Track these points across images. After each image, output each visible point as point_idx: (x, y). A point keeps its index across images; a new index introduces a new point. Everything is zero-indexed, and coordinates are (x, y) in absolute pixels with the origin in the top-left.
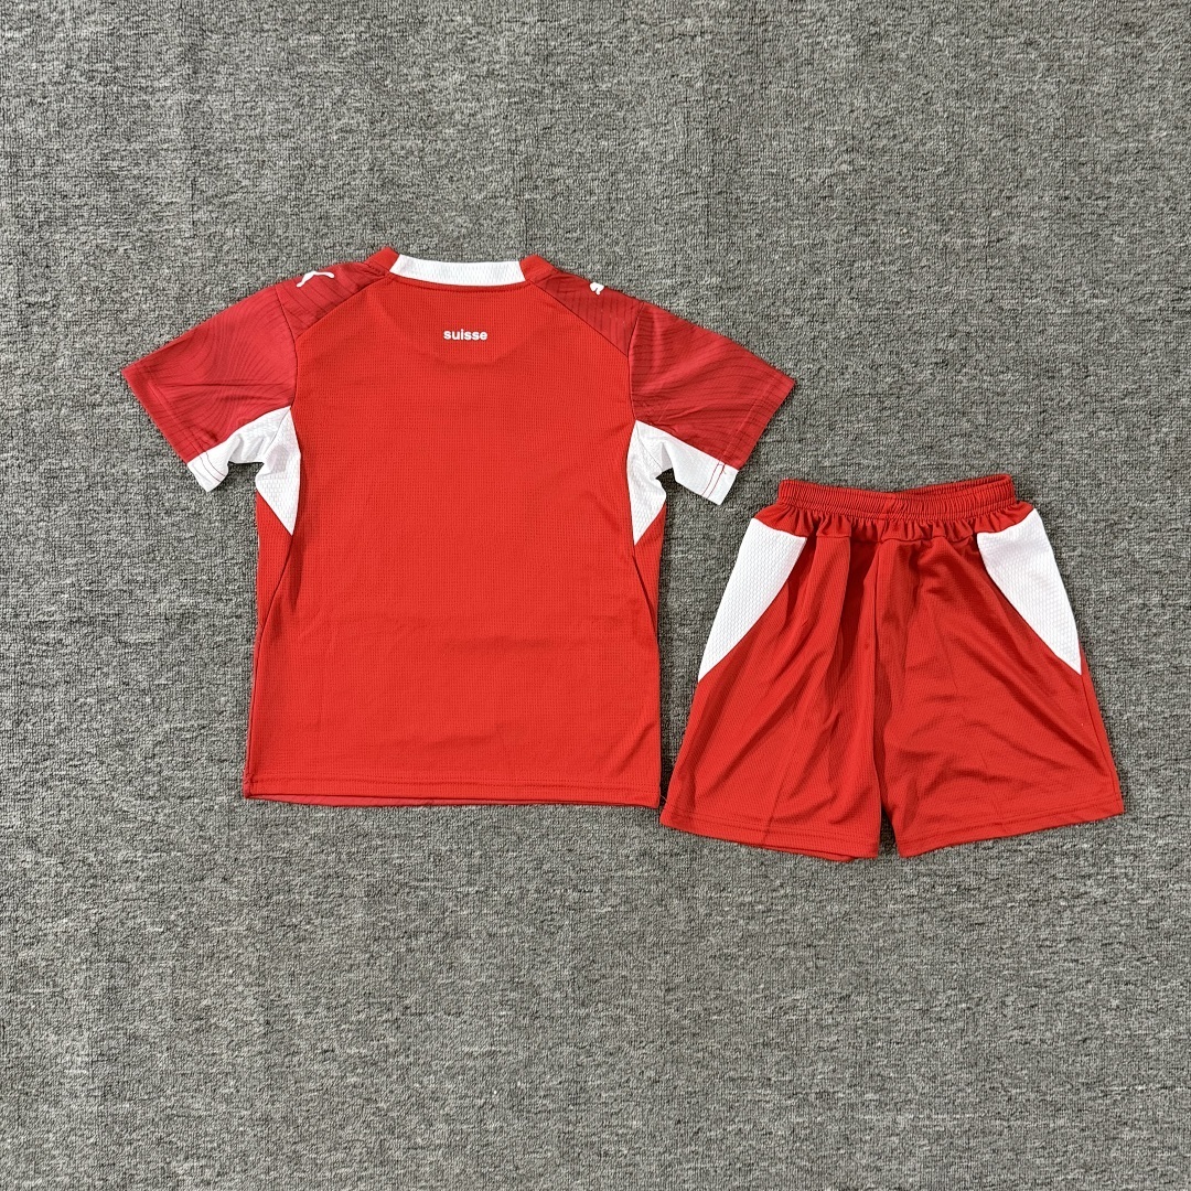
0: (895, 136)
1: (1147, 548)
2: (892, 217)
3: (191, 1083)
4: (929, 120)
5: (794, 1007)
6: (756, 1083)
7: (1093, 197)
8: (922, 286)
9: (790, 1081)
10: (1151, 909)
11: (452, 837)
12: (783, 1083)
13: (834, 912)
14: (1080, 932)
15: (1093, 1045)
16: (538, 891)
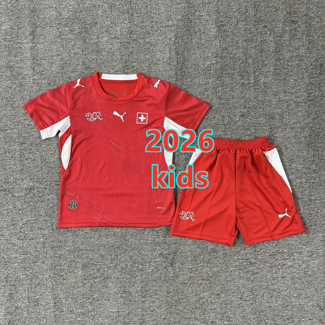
0: (228, 53)
1: (301, 166)
2: (228, 75)
3: (33, 320)
4: (238, 48)
5: (204, 297)
6: (193, 319)
7: (284, 69)
8: (236, 94)
9: (203, 318)
10: (305, 268)
11: (106, 250)
12: (201, 319)
13: (215, 270)
14: (285, 275)
15: (289, 307)
16: (131, 265)
